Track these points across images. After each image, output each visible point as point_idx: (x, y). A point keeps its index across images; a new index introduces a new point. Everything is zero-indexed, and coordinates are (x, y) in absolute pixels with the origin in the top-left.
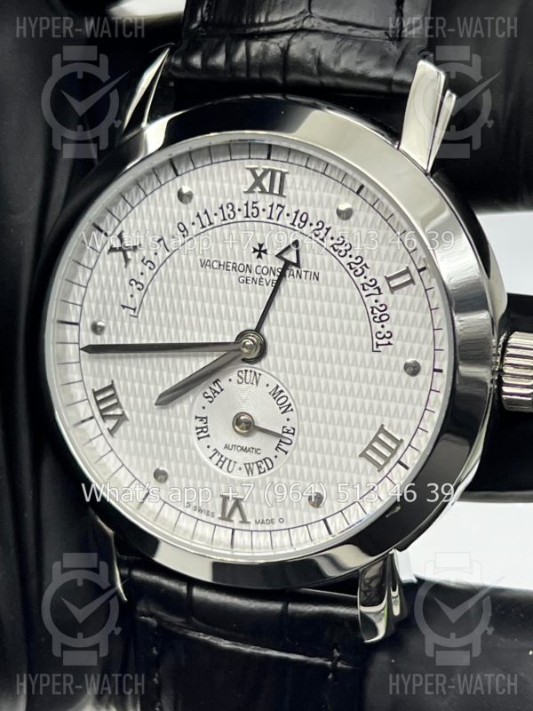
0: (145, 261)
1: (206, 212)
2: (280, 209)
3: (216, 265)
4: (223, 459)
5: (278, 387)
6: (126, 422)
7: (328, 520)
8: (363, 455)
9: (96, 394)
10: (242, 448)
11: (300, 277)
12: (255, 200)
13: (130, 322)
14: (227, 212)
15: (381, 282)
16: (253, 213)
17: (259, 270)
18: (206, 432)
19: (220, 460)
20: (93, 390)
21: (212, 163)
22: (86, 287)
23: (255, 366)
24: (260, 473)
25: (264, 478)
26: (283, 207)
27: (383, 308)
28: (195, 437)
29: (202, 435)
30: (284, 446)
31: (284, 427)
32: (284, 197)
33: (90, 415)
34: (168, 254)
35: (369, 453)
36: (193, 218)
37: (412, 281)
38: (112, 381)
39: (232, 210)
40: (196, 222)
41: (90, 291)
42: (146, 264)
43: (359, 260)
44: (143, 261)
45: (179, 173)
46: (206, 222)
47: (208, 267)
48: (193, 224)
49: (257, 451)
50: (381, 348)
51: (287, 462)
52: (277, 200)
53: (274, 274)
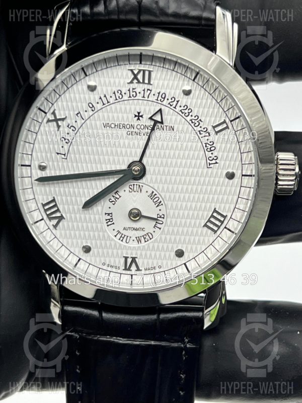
0: (69, 127)
1: (105, 96)
2: (149, 92)
3: (113, 126)
4: (123, 236)
5: (153, 192)
6: (63, 220)
7: (187, 264)
8: (205, 225)
9: (44, 205)
10: (134, 229)
11: (163, 129)
12: (134, 88)
13: (62, 162)
14: (118, 95)
15: (210, 129)
16: (133, 95)
17: (139, 127)
18: (111, 222)
19: (121, 237)
20: (42, 203)
21: (107, 68)
22: (34, 144)
23: (139, 181)
24: (145, 241)
25: (149, 244)
26: (151, 91)
27: (212, 143)
28: (106, 225)
29: (110, 223)
30: (158, 225)
31: (158, 215)
32: (151, 85)
33: (41, 218)
34: (83, 121)
35: (209, 224)
36: (97, 100)
37: (227, 127)
38: (54, 197)
39: (121, 94)
40: (99, 102)
41: (36, 145)
42: (70, 128)
43: (197, 117)
44: (68, 126)
45: (88, 74)
46: (105, 102)
47: (108, 127)
48: (98, 103)
49: (143, 229)
50: (212, 166)
51: (162, 234)
52: (146, 87)
53: (148, 129)
